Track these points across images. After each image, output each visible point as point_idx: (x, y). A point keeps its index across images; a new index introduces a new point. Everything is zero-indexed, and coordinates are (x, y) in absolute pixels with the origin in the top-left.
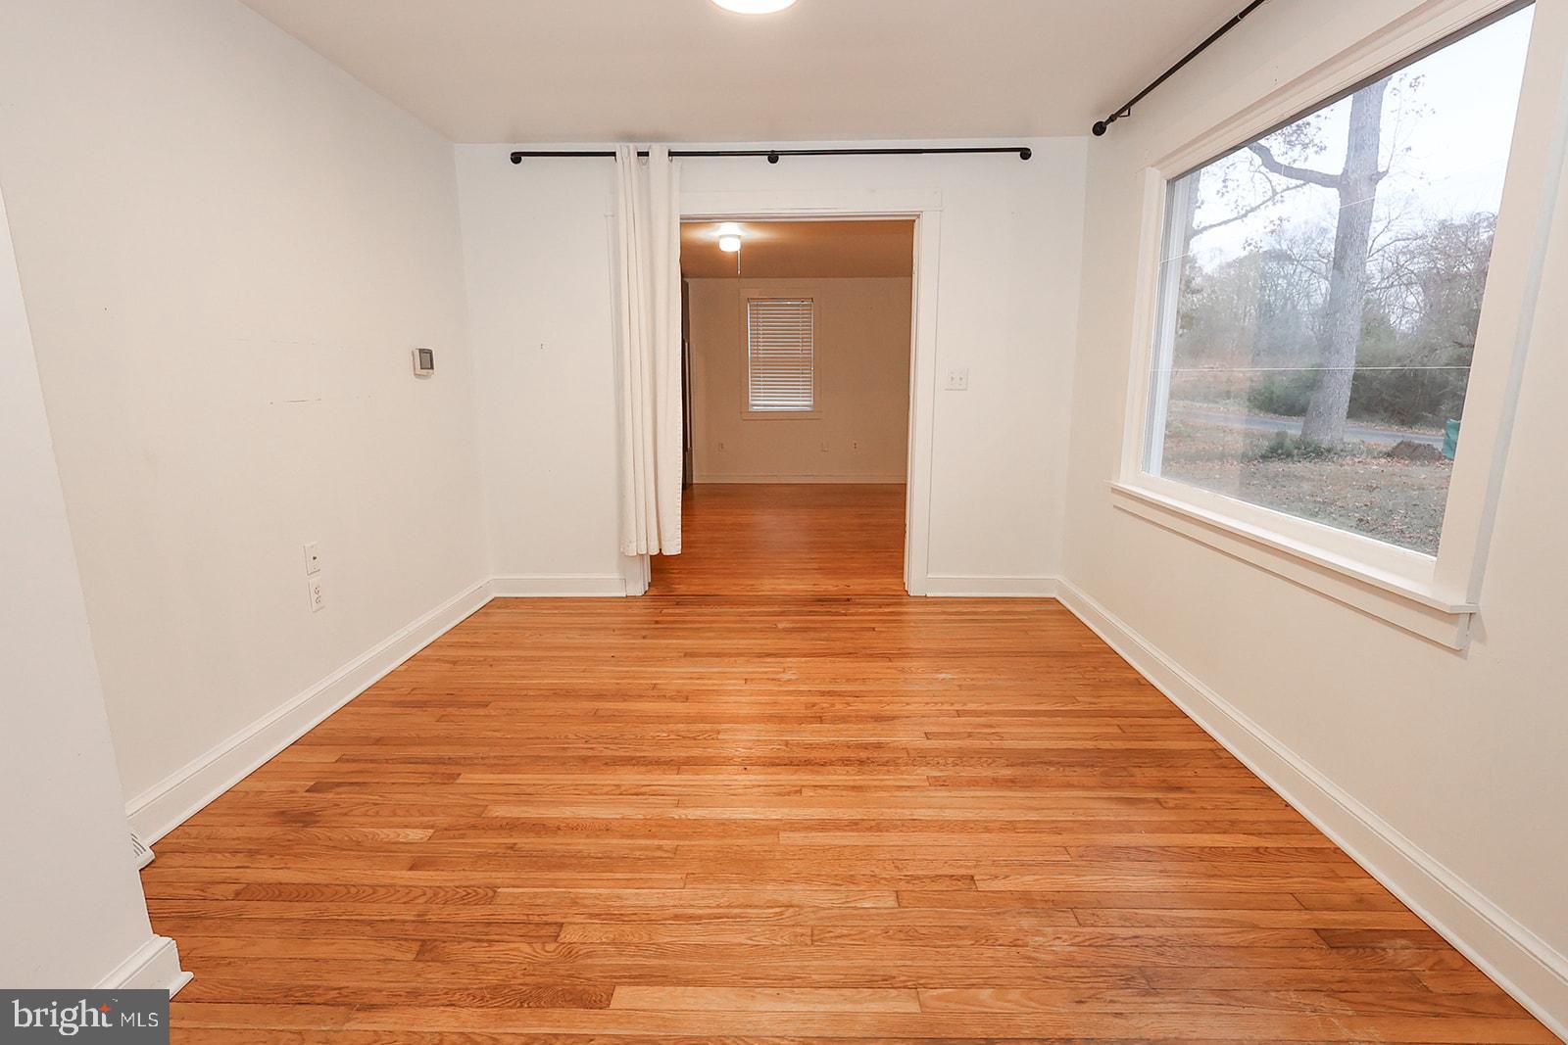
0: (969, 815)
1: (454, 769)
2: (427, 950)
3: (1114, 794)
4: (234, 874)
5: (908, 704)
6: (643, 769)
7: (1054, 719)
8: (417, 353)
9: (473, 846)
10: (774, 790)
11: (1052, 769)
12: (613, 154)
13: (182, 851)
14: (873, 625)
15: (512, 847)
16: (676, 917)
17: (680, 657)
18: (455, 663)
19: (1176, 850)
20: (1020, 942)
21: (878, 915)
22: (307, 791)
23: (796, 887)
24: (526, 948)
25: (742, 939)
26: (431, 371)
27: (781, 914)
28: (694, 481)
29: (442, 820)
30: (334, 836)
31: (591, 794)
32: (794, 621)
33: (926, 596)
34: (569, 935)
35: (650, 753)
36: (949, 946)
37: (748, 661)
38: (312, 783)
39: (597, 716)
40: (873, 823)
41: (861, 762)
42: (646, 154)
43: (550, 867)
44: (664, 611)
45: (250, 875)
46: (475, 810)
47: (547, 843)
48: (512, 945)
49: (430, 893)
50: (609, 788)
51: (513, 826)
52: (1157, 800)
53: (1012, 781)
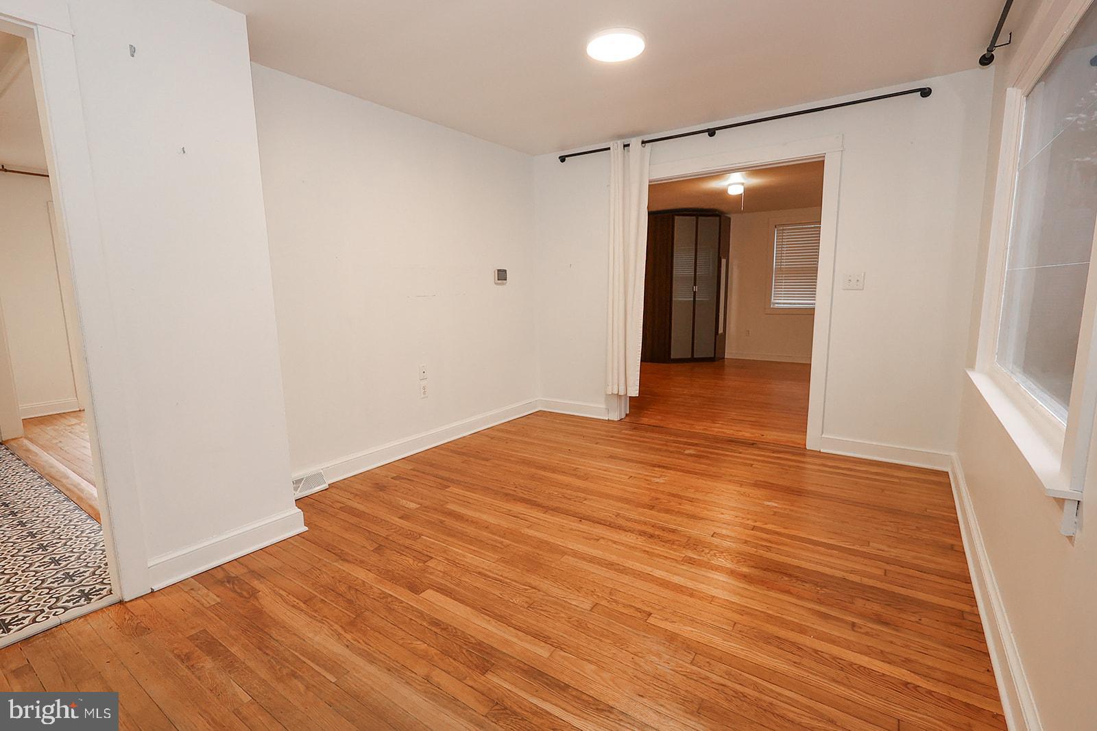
0: (688, 583)
1: (449, 484)
2: (379, 549)
3: (817, 607)
4: (345, 500)
5: (722, 514)
6: (529, 506)
7: (829, 551)
8: (496, 271)
9: (430, 517)
10: (585, 535)
11: (786, 579)
12: (609, 149)
13: (341, 489)
14: (752, 462)
15: (442, 522)
16: (479, 573)
17: (605, 457)
18: (492, 438)
19: (826, 656)
20: (640, 655)
21: (575, 610)
22: (392, 478)
23: (546, 582)
24: (411, 561)
25: (497, 593)
26: (505, 281)
27: (527, 590)
28: (726, 357)
29: (427, 503)
30: (386, 497)
31: (495, 510)
32: (700, 451)
33: (820, 452)
34: (431, 564)
35: (540, 500)
36: (596, 638)
37: (643, 467)
38: (395, 475)
39: (533, 477)
40: (622, 568)
41: (652, 536)
42: (628, 145)
43: (449, 535)
44: (623, 431)
45: (350, 503)
46: (442, 503)
47: (458, 525)
48: (407, 559)
49: (398, 528)
50: (504, 510)
51: (452, 514)
52: (853, 625)
53: (745, 576)
